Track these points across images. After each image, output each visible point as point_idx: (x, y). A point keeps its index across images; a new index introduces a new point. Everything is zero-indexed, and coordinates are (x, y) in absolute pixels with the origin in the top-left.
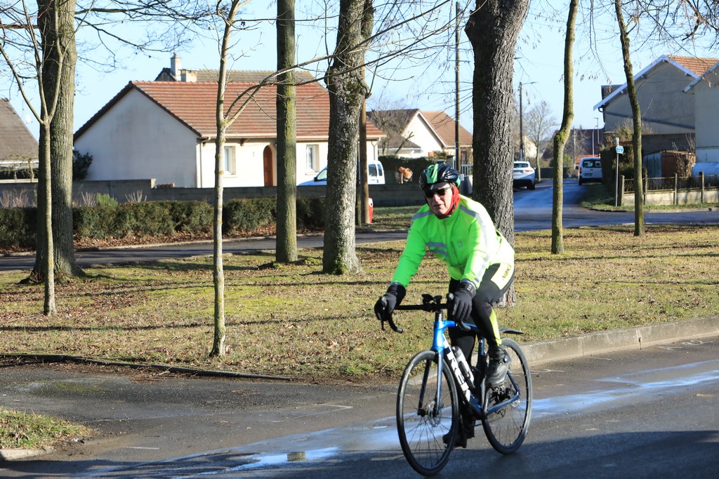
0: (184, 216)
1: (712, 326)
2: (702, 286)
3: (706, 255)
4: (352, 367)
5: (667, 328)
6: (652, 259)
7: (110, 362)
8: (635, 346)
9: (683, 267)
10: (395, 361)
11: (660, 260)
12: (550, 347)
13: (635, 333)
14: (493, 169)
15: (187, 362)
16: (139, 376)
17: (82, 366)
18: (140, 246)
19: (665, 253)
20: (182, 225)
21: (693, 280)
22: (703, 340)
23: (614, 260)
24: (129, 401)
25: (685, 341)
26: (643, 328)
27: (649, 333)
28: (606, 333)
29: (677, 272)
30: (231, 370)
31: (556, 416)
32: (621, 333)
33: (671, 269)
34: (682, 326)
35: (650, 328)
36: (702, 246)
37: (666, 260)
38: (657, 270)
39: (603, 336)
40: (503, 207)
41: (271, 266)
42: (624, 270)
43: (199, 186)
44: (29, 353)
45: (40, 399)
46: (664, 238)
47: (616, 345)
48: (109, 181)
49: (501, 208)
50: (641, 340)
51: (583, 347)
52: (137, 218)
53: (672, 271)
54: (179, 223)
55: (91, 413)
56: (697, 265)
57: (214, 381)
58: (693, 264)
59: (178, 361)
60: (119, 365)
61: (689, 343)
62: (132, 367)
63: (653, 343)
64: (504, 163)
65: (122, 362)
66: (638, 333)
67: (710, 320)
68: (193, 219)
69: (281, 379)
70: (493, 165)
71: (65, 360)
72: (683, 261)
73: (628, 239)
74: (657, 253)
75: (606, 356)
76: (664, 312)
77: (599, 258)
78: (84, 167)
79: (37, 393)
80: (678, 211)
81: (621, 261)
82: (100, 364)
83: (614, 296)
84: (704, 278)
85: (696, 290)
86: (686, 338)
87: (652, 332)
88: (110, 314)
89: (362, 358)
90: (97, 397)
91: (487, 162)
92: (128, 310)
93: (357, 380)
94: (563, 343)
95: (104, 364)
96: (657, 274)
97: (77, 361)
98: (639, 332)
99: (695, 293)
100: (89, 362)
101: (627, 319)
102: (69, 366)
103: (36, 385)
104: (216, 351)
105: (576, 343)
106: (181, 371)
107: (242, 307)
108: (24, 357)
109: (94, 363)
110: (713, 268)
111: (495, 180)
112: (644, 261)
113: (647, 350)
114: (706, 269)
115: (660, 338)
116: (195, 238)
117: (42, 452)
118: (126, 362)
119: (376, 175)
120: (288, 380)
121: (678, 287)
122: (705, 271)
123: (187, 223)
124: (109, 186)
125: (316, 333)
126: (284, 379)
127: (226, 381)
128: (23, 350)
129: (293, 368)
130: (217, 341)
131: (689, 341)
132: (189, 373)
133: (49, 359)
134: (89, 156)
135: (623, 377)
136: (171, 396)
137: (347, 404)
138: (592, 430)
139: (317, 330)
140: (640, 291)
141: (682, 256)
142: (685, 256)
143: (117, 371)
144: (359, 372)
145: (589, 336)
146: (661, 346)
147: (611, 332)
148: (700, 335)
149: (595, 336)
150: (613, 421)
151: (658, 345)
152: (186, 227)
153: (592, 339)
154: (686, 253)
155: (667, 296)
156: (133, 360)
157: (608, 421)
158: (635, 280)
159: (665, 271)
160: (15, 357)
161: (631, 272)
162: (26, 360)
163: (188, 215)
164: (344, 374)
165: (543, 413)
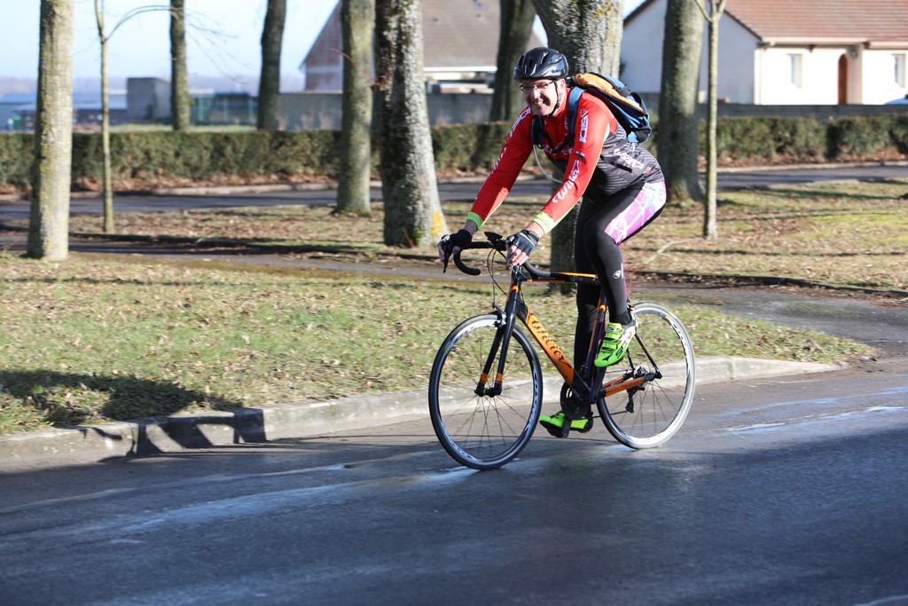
0: (787, 135)
7: (838, 286)
16: (880, 301)
17: (808, 289)
18: (737, 170)
20: (784, 146)
44: (741, 274)
60: (850, 289)
62: (867, 292)
65: (852, 287)
68: (798, 138)
71: (786, 282)
79: (784, 312)
82: (827, 287)
88: (787, 239)
92: (802, 235)
95: (833, 288)
97: (800, 283)
100: (814, 285)
102: (792, 289)
103: (780, 304)
108: (738, 278)
109: (820, 286)
116: (799, 163)
118: (856, 287)
123: (791, 144)
128: (730, 271)
133: (767, 281)
143: (850, 296)
152: (790, 149)
156: (863, 285)
160: (727, 278)
162: (742, 281)
163: (792, 134)
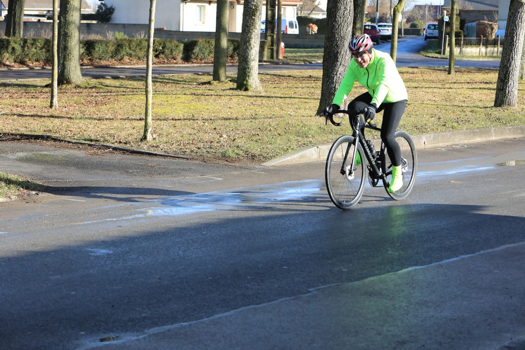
0: (161, 48)
1: (474, 136)
2: (477, 109)
3: (485, 89)
4: (230, 153)
5: (444, 136)
6: (450, 90)
7: (76, 141)
8: (421, 147)
9: (469, 96)
10: (259, 150)
11: (455, 91)
13: (422, 139)
14: (339, 27)
15: (126, 143)
16: (92, 151)
17: (58, 143)
18: (131, 66)
19: (460, 86)
20: (159, 54)
21: (472, 105)
22: (467, 145)
23: (426, 90)
24: (78, 168)
25: (455, 145)
26: (428, 135)
27: (432, 138)
29: (464, 99)
30: (152, 151)
33: (461, 97)
34: (454, 135)
35: (432, 135)
36: (487, 83)
38: (452, 97)
40: (344, 52)
41: (209, 83)
42: (430, 96)
43: (181, 30)
44: (25, 133)
45: (21, 164)
46: (466, 77)
48: (124, 24)
49: (342, 52)
50: (426, 143)
52: (130, 48)
54: (158, 53)
55: (50, 175)
56: (478, 96)
57: (140, 157)
58: (476, 95)
59: (120, 142)
60: (81, 144)
61: (458, 147)
62: (90, 145)
63: (433, 145)
64: (346, 23)
65: (84, 142)
66: (424, 138)
67: (473, 132)
68: (166, 50)
69: (183, 158)
70: (339, 24)
71: (48, 138)
72: (469, 92)
73: (443, 76)
74: (455, 86)
76: (445, 125)
77: (416, 88)
78: (109, 14)
79: (21, 160)
80: (481, 60)
82: (69, 142)
83: (417, 113)
84: (480, 104)
85: (472, 111)
88: (91, 109)
89: (238, 147)
90: (59, 164)
91: (335, 21)
92: (104, 107)
93: (232, 161)
95: (72, 143)
96: (451, 100)
97: (55, 140)
99: (470, 114)
100: (62, 141)
101: (419, 128)
102: (49, 143)
103: (21, 154)
104: (145, 138)
106: (120, 149)
107: (176, 109)
108: (22, 135)
109: (65, 141)
110: (488, 98)
111: (340, 34)
112: (444, 91)
113: (429, 150)
114: (484, 98)
115: (438, 143)
116: (167, 63)
117: (8, 200)
118: (86, 142)
119: (293, 28)
120: (188, 159)
121: (461, 109)
122: (482, 99)
123: (163, 53)
124: (124, 27)
125: (215, 129)
126: (185, 158)
127: (147, 158)
128: (22, 130)
129: (192, 151)
130: (146, 131)
131: (458, 145)
132: (124, 151)
133: (37, 137)
134: (113, 7)
136: (107, 166)
137: (219, 177)
139: (216, 127)
140: (436, 111)
141: (470, 89)
142: (472, 89)
143: (79, 147)
144: (234, 155)
146: (439, 147)
148: (466, 142)
151: (437, 147)
152: (161, 56)
154: (473, 86)
155: (452, 115)
156: (91, 140)
158: (435, 104)
159: (456, 98)
160: (16, 135)
161: (434, 98)
162: (23, 137)
163: (163, 48)
164: (224, 156)
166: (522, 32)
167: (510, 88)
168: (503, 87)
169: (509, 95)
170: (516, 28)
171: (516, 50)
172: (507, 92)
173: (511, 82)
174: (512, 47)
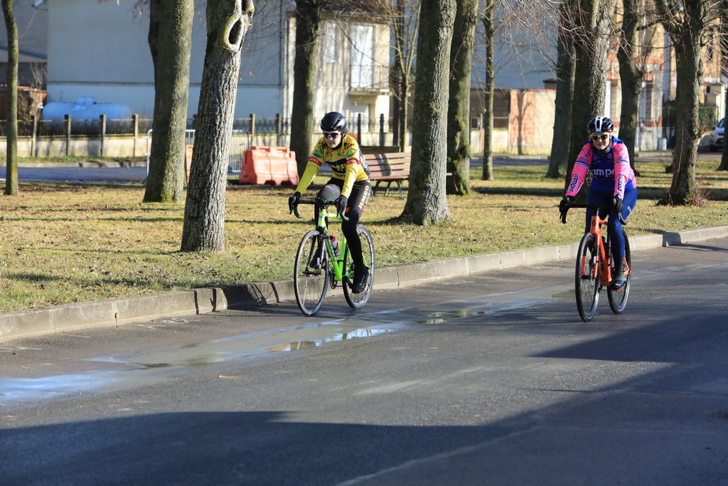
2: (152, 257)
3: (134, 220)
5: (145, 302)
6: (68, 223)
8: (110, 323)
9: (112, 234)
11: (79, 224)
12: (19, 320)
13: (111, 308)
21: (133, 249)
22: (187, 318)
23: (20, 222)
27: (126, 307)
28: (79, 306)
29: (106, 240)
31: (69, 396)
32: (96, 306)
33: (97, 235)
34: (161, 301)
35: (127, 301)
36: (114, 210)
37: (87, 224)
38: (81, 236)
39: (76, 310)
42: (37, 235)
47: (91, 320)
50: (117, 315)
51: (54, 322)
53: (99, 238)
56: (127, 232)
58: (121, 230)
61: (171, 322)
63: (130, 320)
66: (114, 308)
75: (81, 333)
81: (29, 224)
84: (145, 247)
85: (147, 260)
86: (168, 315)
87: (130, 306)
94: (32, 316)
96: (82, 241)
98: (116, 306)
105: (47, 316)
110: (149, 236)
112: (60, 225)
113: (124, 328)
114: (141, 237)
115: (137, 315)
122: (140, 239)
131: (170, 319)
135: (115, 357)
138: (125, 410)
140: (79, 260)
141: (106, 219)
145: (60, 309)
146: (141, 323)
147: (85, 305)
149: (68, 309)
150: (141, 401)
151: (136, 323)
153: (64, 313)
157: (135, 402)
159: (91, 238)
161: (48, 238)
165: (51, 393)
166: (230, 108)
167: (211, 215)
168: (198, 213)
169: (211, 227)
170: (220, 100)
171: (220, 141)
172: (207, 222)
173: (212, 203)
174: (213, 137)
